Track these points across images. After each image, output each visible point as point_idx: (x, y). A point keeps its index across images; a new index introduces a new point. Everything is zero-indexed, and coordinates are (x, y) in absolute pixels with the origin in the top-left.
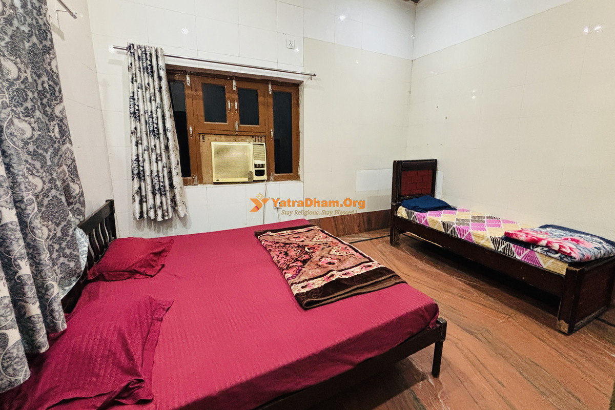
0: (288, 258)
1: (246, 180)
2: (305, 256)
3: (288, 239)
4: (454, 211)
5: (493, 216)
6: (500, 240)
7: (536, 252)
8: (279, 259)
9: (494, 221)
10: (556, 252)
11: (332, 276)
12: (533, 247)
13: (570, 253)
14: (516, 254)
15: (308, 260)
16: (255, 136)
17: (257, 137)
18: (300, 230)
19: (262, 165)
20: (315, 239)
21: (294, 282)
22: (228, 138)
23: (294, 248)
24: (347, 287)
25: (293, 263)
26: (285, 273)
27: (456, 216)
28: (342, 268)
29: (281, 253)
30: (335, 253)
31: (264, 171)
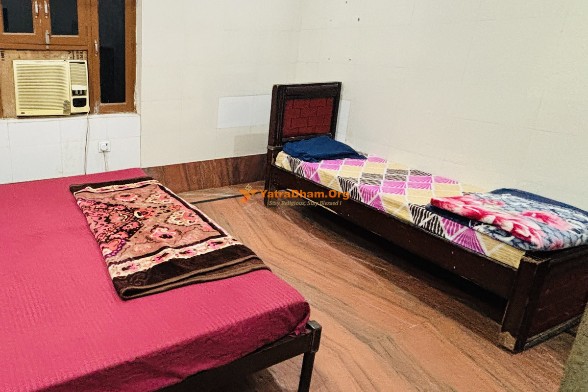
0: (110, 226)
1: (61, 112)
2: (132, 224)
3: (113, 198)
4: (361, 161)
5: (422, 170)
6: (423, 210)
7: (477, 231)
8: (97, 226)
9: (422, 178)
10: (508, 234)
11: (165, 255)
12: (472, 224)
13: (530, 237)
14: (445, 232)
15: (136, 230)
16: (73, 51)
17: (75, 52)
18: (131, 185)
19: (83, 91)
20: (150, 200)
21: (113, 261)
22: (36, 54)
23: (119, 212)
24: (184, 271)
25: (115, 233)
26: (103, 248)
27: (363, 168)
28: (181, 243)
29: (101, 218)
30: (175, 222)
31: (85, 99)
